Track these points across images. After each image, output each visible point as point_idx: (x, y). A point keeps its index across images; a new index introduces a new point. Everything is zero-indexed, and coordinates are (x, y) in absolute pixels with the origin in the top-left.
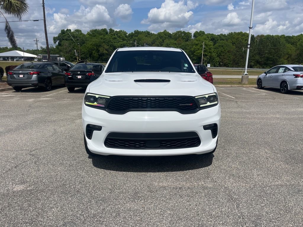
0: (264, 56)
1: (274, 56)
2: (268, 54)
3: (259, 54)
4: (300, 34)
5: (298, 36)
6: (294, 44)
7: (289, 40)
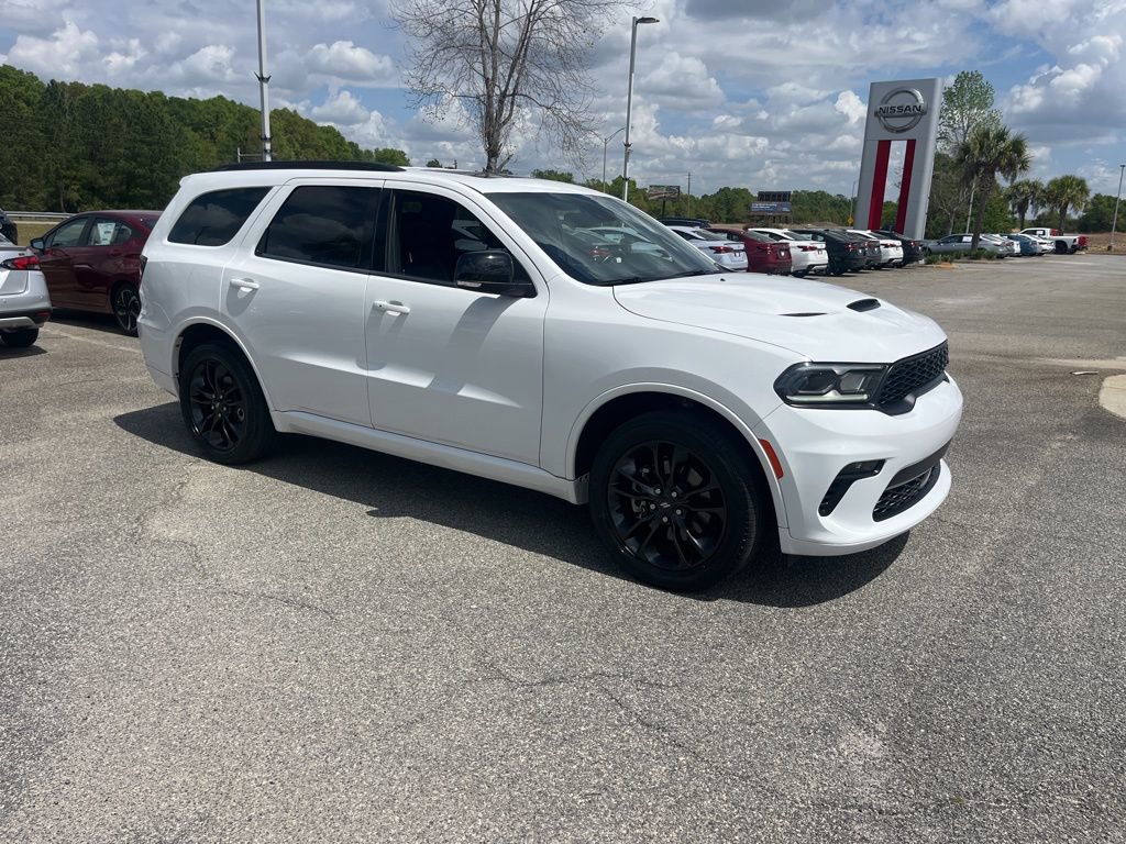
0: (111, 165)
1: (152, 171)
2: (128, 159)
3: (92, 157)
4: (215, 96)
5: (212, 102)
6: (202, 130)
7: (183, 113)
